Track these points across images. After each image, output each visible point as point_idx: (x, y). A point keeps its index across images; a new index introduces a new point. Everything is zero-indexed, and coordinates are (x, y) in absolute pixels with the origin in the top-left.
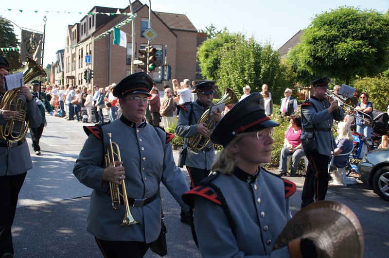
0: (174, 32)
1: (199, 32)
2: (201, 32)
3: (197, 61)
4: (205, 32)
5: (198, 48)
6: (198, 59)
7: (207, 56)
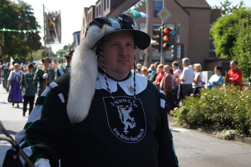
0: (187, 10)
1: (212, 8)
2: (215, 8)
3: (210, 38)
4: (219, 8)
5: (212, 25)
6: (212, 37)
7: (221, 33)
